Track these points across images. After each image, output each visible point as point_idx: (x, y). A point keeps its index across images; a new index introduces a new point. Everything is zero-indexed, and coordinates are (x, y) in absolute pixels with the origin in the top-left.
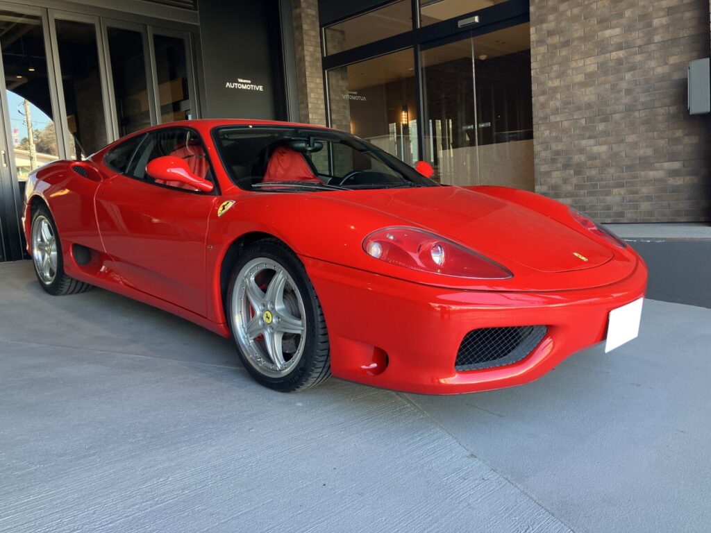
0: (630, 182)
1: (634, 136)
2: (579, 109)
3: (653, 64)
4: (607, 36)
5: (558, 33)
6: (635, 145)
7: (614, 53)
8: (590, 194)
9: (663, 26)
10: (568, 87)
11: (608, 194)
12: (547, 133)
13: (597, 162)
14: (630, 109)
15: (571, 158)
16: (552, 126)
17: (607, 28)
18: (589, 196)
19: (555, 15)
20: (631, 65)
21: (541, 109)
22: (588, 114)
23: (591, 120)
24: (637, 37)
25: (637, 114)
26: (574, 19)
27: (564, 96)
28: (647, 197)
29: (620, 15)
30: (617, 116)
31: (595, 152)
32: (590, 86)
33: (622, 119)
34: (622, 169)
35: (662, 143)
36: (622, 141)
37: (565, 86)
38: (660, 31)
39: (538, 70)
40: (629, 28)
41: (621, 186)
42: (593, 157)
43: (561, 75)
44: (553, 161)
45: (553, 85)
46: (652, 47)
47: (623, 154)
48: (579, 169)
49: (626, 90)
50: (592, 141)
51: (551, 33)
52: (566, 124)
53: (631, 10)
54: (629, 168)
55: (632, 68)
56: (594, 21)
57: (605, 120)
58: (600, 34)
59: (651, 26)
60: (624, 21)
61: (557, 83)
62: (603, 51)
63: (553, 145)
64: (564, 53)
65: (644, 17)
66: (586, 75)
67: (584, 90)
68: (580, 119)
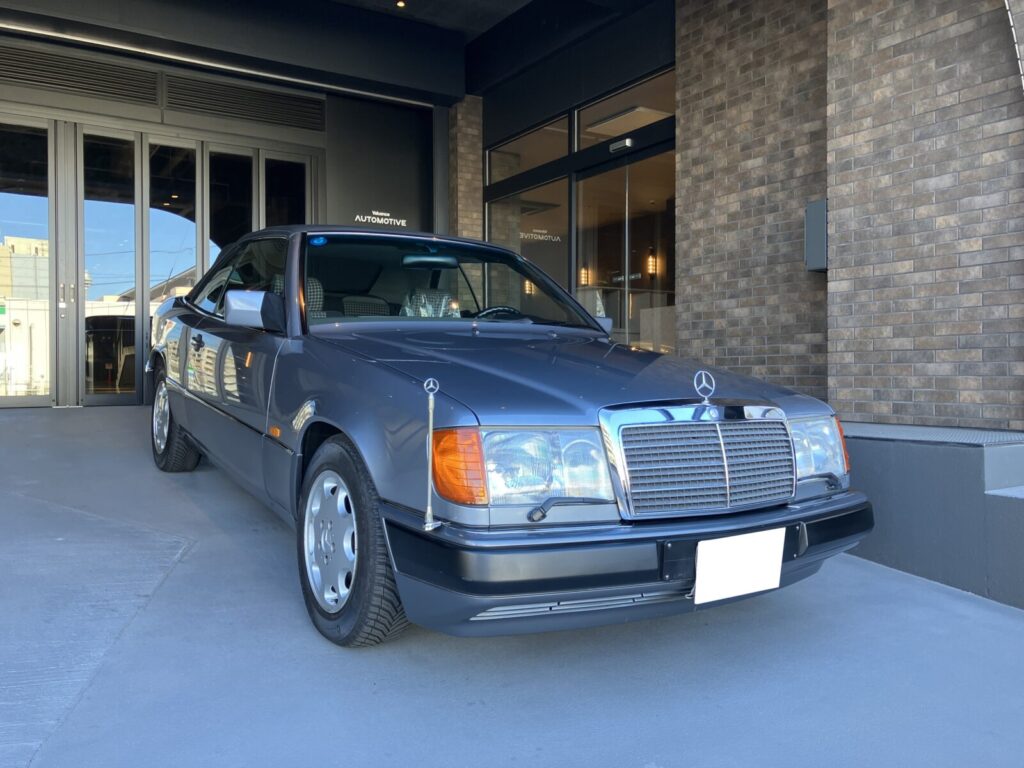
0: (770, 358)
1: (776, 296)
2: (721, 258)
3: (794, 204)
4: (749, 167)
5: (702, 162)
6: (775, 309)
7: (756, 189)
9: (805, 156)
10: (710, 230)
12: (689, 288)
13: (739, 329)
14: (772, 261)
15: (712, 323)
16: (695, 280)
17: (749, 157)
19: (699, 139)
20: (772, 204)
21: (684, 258)
22: (730, 266)
23: (733, 274)
24: (779, 167)
25: (779, 268)
26: (718, 145)
27: (707, 242)
28: (788, 378)
29: (762, 142)
30: (759, 270)
31: (736, 315)
32: (733, 230)
33: (765, 273)
34: (763, 339)
35: (804, 308)
36: (762, 303)
37: (708, 229)
38: (803, 161)
39: (682, 208)
40: (772, 159)
41: (762, 362)
42: (734, 323)
43: (705, 215)
44: (695, 325)
45: (697, 228)
46: (794, 183)
47: (765, 320)
48: (720, 339)
49: (769, 237)
50: (733, 302)
51: (696, 162)
52: (708, 278)
53: (773, 135)
54: (770, 338)
55: (774, 210)
56: (737, 148)
57: (747, 274)
58: (743, 164)
59: (792, 156)
60: (765, 148)
61: (699, 225)
62: (746, 186)
63: (695, 304)
64: (708, 187)
65: (786, 144)
66: (729, 215)
67: (726, 235)
68: (723, 272)
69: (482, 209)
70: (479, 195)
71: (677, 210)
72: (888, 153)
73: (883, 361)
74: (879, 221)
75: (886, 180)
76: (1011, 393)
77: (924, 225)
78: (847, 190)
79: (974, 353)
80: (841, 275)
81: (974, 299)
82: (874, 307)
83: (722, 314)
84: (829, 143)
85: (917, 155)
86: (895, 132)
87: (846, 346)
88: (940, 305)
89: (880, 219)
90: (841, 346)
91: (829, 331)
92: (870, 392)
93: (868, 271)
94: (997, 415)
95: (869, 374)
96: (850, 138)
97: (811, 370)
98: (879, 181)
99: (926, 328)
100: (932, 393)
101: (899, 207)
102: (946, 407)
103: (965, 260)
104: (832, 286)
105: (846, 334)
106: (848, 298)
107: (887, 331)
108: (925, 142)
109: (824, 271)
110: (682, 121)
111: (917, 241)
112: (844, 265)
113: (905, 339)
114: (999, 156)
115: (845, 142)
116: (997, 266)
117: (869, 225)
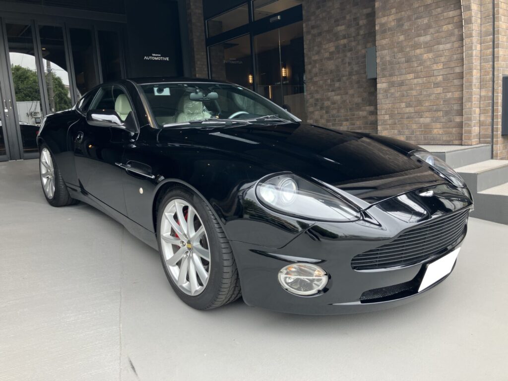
0: (351, 118)
1: (353, 90)
2: (327, 73)
3: (360, 47)
4: (339, 30)
5: (316, 28)
6: (353, 96)
7: (342, 41)
8: (333, 125)
9: (364, 25)
10: (321, 60)
11: (341, 125)
12: (312, 88)
13: (336, 106)
14: (351, 74)
15: (323, 103)
16: (315, 83)
17: (338, 25)
19: (314, 16)
22: (331, 76)
23: (333, 80)
24: (352, 30)
25: (354, 77)
26: (323, 19)
27: (320, 66)
28: (359, 127)
29: (344, 18)
30: (344, 78)
31: (335, 99)
32: (332, 60)
33: (347, 80)
34: (347, 110)
35: (365, 95)
36: (347, 93)
38: (363, 28)
40: (349, 26)
41: (347, 120)
42: (334, 103)
43: (318, 53)
44: (316, 105)
45: (315, 59)
46: (360, 37)
47: (348, 101)
48: (328, 110)
49: (349, 63)
50: (333, 93)
51: (313, 27)
52: (321, 82)
53: (349, 15)
54: (351, 109)
55: (351, 50)
56: (333, 21)
57: (339, 80)
58: (335, 28)
59: (358, 25)
60: (346, 21)
61: (316, 57)
62: (337, 39)
63: (315, 95)
64: (319, 40)
65: (355, 19)
66: (330, 53)
67: (329, 62)
68: (328, 79)
69: (205, 50)
70: (204, 43)
71: (305, 50)
72: (403, 25)
73: (402, 118)
74: (399, 56)
75: (402, 38)
76: (454, 129)
77: (418, 58)
78: (385, 42)
79: (439, 113)
80: (383, 81)
81: (439, 90)
82: (398, 94)
83: (328, 99)
84: (376, 20)
85: (415, 26)
86: (406, 15)
87: (386, 112)
88: (425, 93)
89: (400, 55)
90: (383, 112)
91: (378, 106)
92: (396, 131)
93: (395, 79)
94: (448, 139)
95: (395, 124)
96: (386, 18)
97: (369, 123)
98: (399, 38)
99: (420, 103)
100: (422, 131)
101: (408, 49)
102: (428, 136)
103: (436, 73)
104: (379, 86)
105: (386, 107)
106: (386, 91)
107: (403, 105)
108: (419, 20)
109: (375, 79)
110: (306, 8)
111: (416, 65)
112: (384, 76)
113: (410, 108)
114: (450, 27)
115: (384, 20)
116: (449, 75)
117: (395, 58)
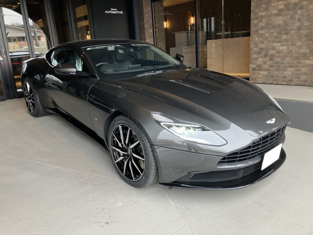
0: (296, 65)
1: (300, 42)
2: (274, 27)
6: (301, 47)
8: (277, 70)
10: (269, 16)
11: (285, 70)
12: (257, 39)
13: (281, 55)
14: (299, 29)
15: (268, 52)
16: (260, 35)
18: (276, 71)
20: (301, 6)
21: (255, 27)
22: (278, 30)
23: (279, 33)
25: (302, 31)
27: (267, 20)
30: (293, 32)
31: (280, 49)
32: (281, 16)
33: (295, 33)
34: (293, 58)
36: (294, 45)
37: (267, 15)
39: (254, 6)
41: (292, 67)
42: (279, 52)
43: (266, 9)
44: (259, 53)
45: (262, 15)
47: (294, 51)
48: (272, 58)
49: (298, 19)
50: (279, 44)
52: (267, 35)
54: (296, 58)
55: (302, 8)
57: (287, 34)
63: (260, 45)
66: (278, 10)
67: (277, 18)
68: (274, 32)
69: (151, 5)
71: (252, 7)
83: (273, 49)
